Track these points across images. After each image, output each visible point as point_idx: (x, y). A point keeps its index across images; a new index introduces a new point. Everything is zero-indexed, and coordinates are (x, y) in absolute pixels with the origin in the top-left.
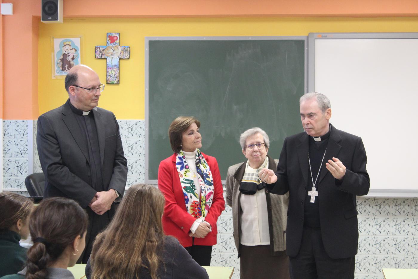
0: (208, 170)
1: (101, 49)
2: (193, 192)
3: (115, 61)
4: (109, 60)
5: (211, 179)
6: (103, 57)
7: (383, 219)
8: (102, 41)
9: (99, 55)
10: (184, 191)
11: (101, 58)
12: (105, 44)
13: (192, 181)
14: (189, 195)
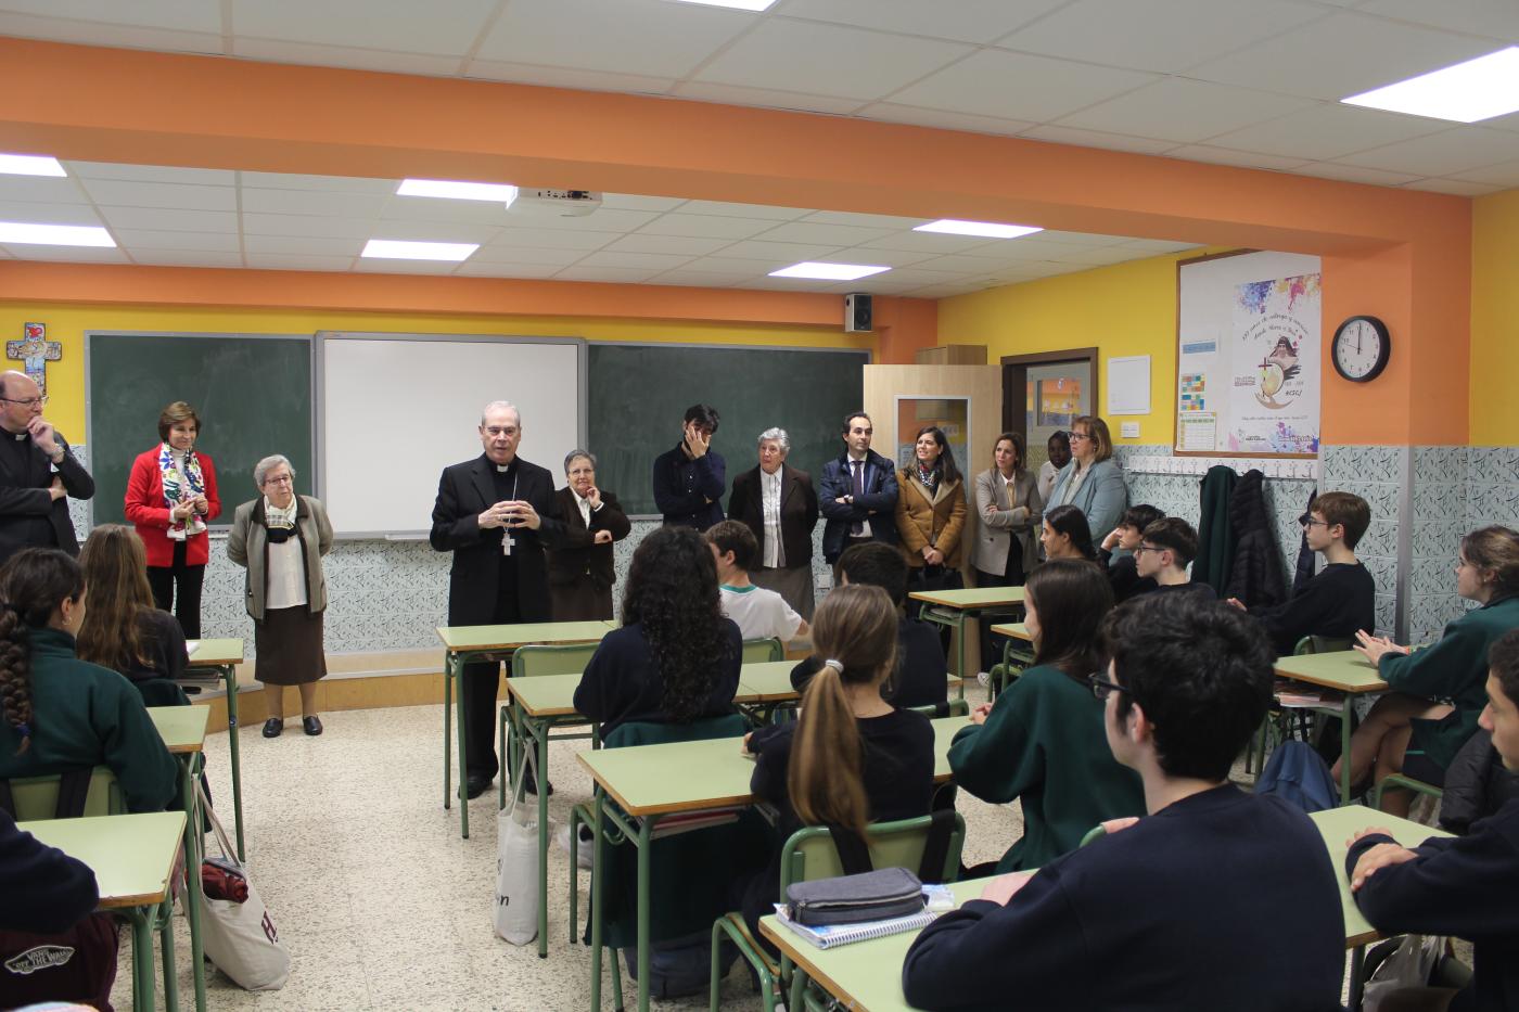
0: (200, 474)
1: (17, 346)
2: (177, 498)
3: (39, 363)
4: (29, 361)
5: (202, 483)
6: (20, 356)
7: (415, 567)
8: (17, 334)
9: (12, 353)
10: (165, 495)
11: (17, 359)
12: (21, 337)
13: (178, 485)
14: (171, 501)
